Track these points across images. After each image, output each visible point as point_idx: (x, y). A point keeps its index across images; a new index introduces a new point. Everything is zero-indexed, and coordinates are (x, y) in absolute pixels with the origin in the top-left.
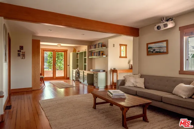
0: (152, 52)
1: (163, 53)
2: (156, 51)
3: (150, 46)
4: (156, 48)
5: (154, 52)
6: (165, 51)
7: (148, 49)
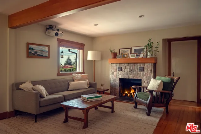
0: (34, 54)
1: (45, 57)
2: (38, 53)
3: (31, 46)
4: (38, 51)
5: (36, 54)
6: (47, 55)
7: (29, 50)
